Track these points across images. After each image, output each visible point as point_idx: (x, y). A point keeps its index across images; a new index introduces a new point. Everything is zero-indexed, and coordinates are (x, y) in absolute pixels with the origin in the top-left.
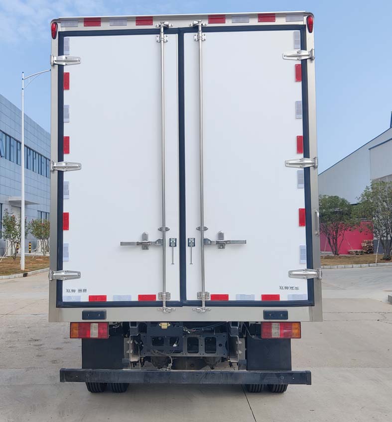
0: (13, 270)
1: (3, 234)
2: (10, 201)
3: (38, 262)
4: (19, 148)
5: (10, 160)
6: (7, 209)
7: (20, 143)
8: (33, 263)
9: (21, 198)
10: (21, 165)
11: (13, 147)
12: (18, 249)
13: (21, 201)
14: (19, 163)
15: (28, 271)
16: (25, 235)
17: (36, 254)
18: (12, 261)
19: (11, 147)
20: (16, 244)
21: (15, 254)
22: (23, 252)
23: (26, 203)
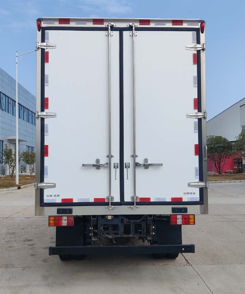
0: (11, 185)
1: (4, 161)
2: (8, 139)
3: (27, 179)
4: (14, 105)
5: (8, 112)
6: (6, 144)
7: (15, 102)
8: (24, 180)
9: (16, 137)
10: (15, 116)
11: (10, 103)
12: (14, 171)
13: (16, 139)
14: (14, 114)
15: (21, 186)
16: (19, 161)
17: (26, 174)
18: (10, 178)
19: (9, 104)
20: (12, 167)
21: (12, 174)
22: (17, 173)
23: (19, 141)
